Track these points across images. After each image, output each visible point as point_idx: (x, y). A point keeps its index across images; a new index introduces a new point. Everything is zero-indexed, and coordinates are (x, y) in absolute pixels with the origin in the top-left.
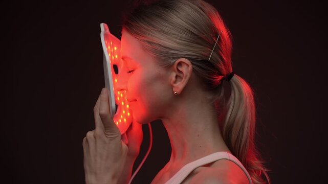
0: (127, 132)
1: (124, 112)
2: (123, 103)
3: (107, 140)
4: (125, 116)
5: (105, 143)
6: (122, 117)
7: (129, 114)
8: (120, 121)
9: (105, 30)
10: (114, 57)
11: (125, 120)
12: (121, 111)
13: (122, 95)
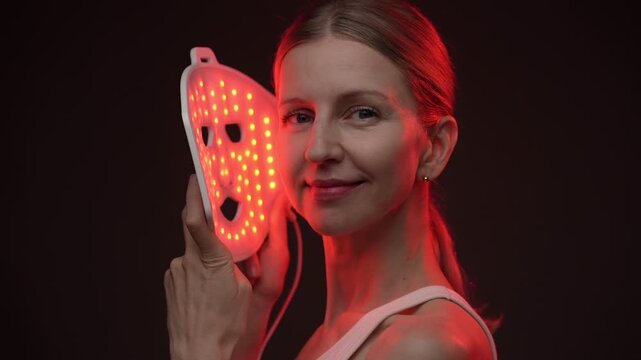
0: (259, 253)
1: (252, 214)
2: (249, 198)
3: (207, 273)
4: (255, 220)
5: (203, 278)
6: (247, 224)
7: (262, 217)
8: (243, 232)
9: (204, 60)
10: (230, 110)
11: (255, 229)
12: (245, 213)
13: (247, 182)
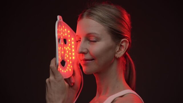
1: (69, 65)
2: (68, 61)
6: (68, 68)
7: (72, 67)
9: (60, 19)
10: (65, 35)
11: (70, 70)
12: (67, 65)
13: (68, 56)
